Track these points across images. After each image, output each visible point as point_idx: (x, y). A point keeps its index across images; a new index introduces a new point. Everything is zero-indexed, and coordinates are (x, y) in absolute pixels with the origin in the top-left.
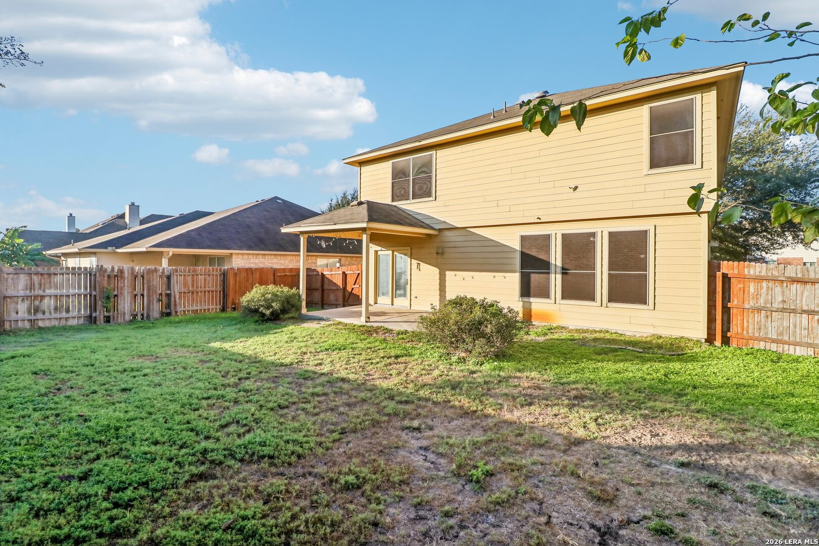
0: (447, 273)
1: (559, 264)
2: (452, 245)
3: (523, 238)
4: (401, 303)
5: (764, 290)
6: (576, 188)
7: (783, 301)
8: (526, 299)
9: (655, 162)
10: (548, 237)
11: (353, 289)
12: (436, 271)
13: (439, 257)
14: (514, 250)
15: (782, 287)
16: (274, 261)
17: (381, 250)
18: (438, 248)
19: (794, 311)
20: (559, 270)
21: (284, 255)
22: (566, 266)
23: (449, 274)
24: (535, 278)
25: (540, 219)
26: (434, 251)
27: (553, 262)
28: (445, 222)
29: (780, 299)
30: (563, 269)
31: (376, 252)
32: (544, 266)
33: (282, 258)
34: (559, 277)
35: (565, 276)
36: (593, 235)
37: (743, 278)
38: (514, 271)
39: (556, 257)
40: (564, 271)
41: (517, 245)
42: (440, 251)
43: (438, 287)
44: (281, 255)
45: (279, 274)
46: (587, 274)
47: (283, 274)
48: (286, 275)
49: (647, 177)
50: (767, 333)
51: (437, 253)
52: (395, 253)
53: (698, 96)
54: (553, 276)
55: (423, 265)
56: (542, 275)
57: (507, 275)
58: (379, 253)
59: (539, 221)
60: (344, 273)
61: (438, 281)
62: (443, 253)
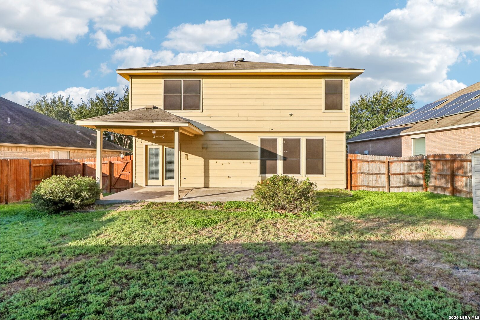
0: (210, 161)
1: (282, 155)
2: (214, 142)
3: (262, 140)
4: (171, 184)
5: (363, 165)
6: (291, 115)
7: (369, 170)
8: (263, 175)
9: (328, 107)
10: (276, 140)
11: (120, 175)
12: (202, 160)
13: (204, 150)
14: (257, 147)
15: (368, 164)
16: (8, 152)
17: (152, 145)
18: (203, 144)
19: (372, 174)
20: (282, 158)
21: (17, 147)
22: (286, 156)
23: (212, 162)
24: (269, 163)
25: (273, 130)
26: (200, 146)
27: (278, 154)
28: (210, 127)
29: (368, 169)
30: (284, 157)
31: (147, 146)
32: (274, 156)
33: (15, 150)
34: (282, 162)
35: (285, 161)
36: (299, 140)
37: (356, 161)
38: (257, 159)
39: (280, 151)
40: (285, 159)
41: (258, 144)
42: (205, 146)
43: (203, 171)
44: (14, 147)
45: (34, 165)
46: (296, 160)
47: (38, 165)
48: (41, 166)
49: (324, 113)
50: (364, 184)
51: (203, 148)
52: (165, 147)
53: (343, 80)
54: (278, 161)
55: (190, 156)
56: (272, 161)
57: (252, 161)
58: (149, 147)
59: (272, 131)
60: (111, 163)
61: (203, 167)
62: (206, 148)
